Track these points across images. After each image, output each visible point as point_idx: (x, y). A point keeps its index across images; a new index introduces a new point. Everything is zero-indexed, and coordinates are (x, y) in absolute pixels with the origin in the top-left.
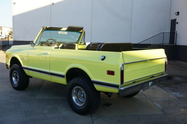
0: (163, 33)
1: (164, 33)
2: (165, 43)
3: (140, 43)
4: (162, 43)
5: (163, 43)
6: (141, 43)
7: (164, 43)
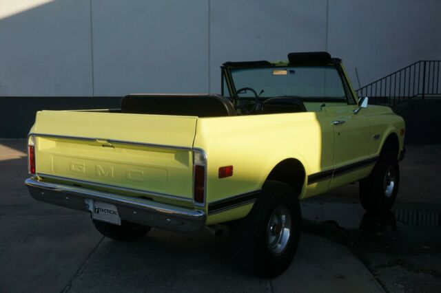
0: (422, 64)
1: (425, 62)
2: (430, 92)
4: (421, 92)
5: (423, 94)
7: (426, 92)
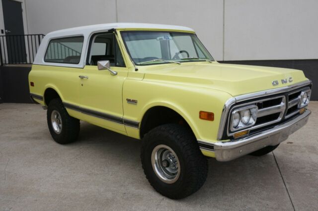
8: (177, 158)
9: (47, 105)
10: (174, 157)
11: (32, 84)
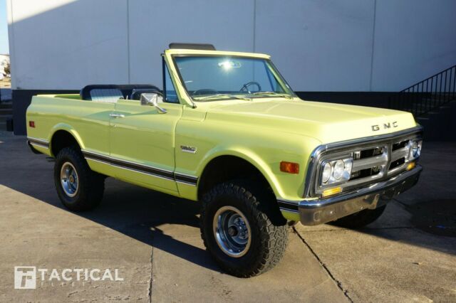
3: (407, 91)
6: (411, 90)
8: (248, 226)
9: (55, 156)
10: (245, 224)
11: (32, 124)
